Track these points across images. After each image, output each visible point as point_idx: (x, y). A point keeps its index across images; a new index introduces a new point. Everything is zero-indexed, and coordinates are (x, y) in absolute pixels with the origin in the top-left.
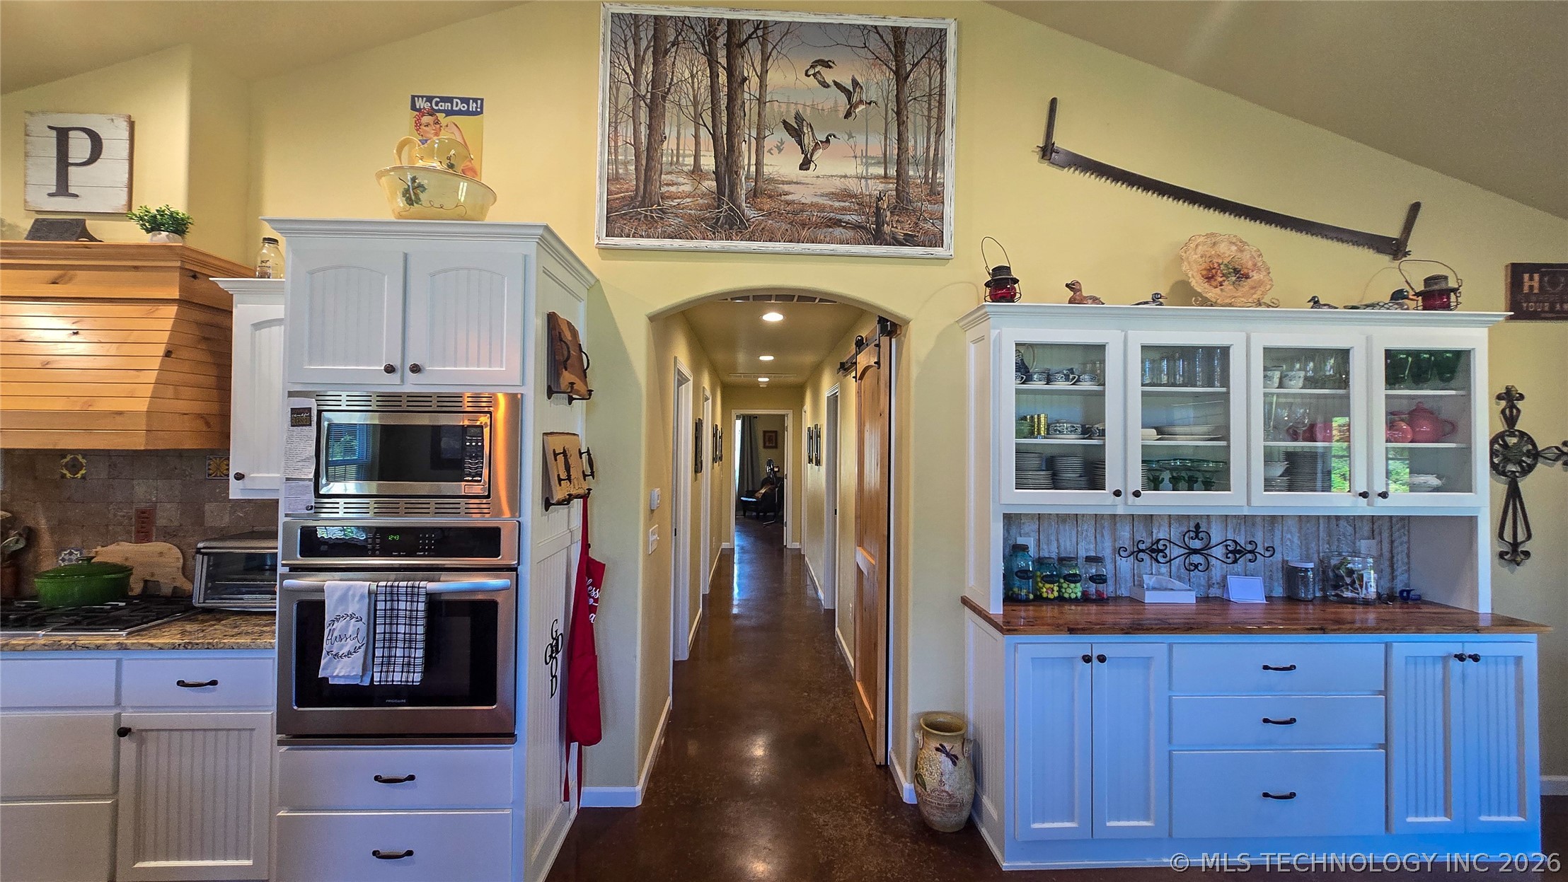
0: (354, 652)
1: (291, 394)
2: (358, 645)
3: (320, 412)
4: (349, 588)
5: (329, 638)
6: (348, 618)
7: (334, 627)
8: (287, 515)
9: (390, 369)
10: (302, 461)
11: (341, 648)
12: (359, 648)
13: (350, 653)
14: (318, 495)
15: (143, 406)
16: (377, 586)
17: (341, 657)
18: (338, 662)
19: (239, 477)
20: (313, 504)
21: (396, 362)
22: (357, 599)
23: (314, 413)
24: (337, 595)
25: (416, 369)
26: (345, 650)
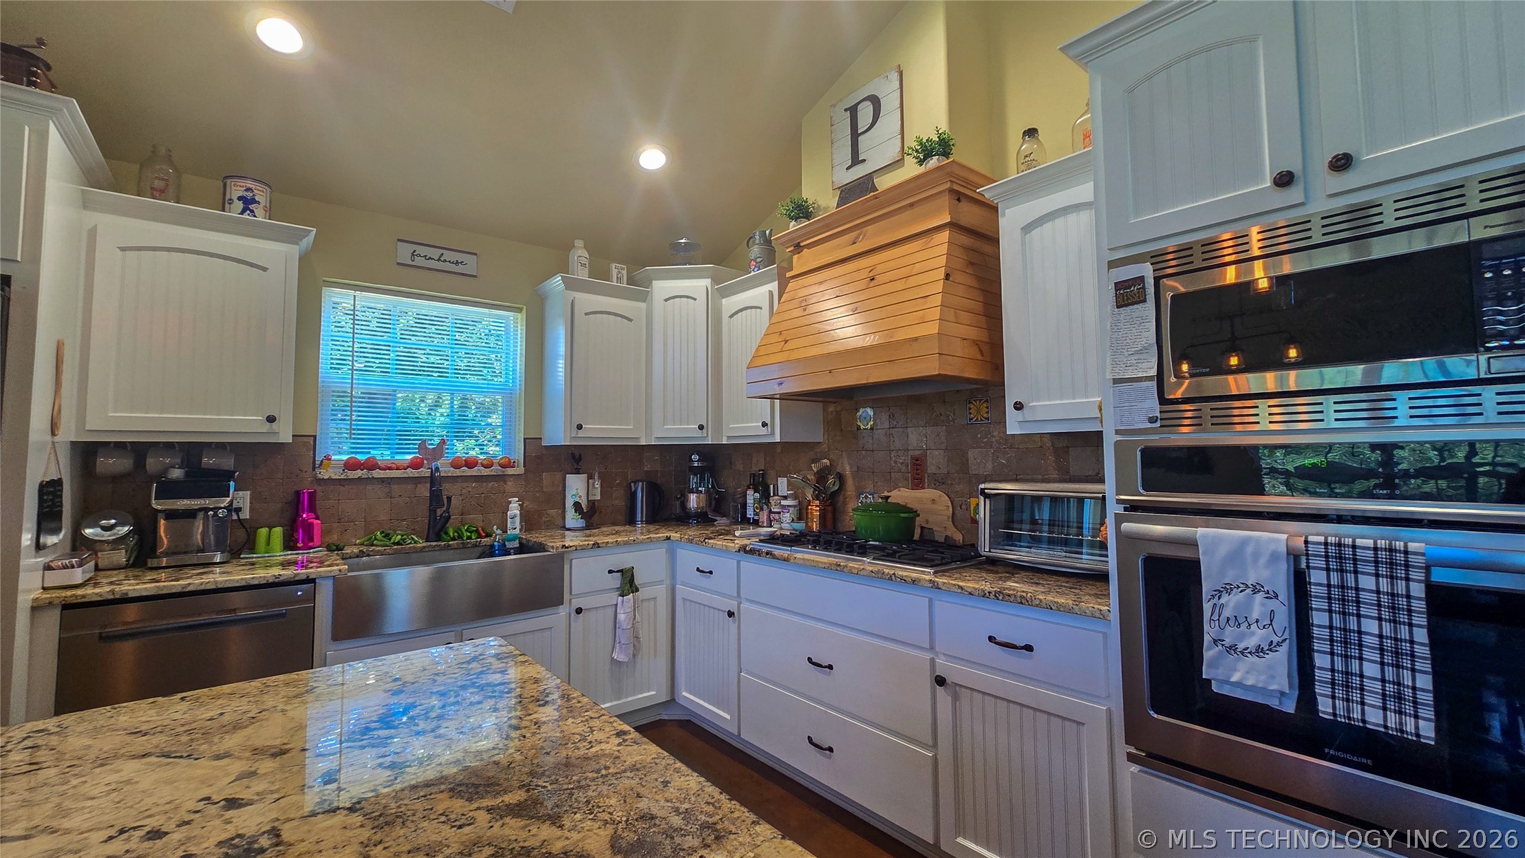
0: (1270, 650)
1: (1112, 264)
2: (1276, 639)
3: (1157, 280)
4: (1245, 542)
5: (1215, 617)
6: (1248, 591)
7: (1222, 601)
8: (1118, 432)
9: (1284, 180)
10: (1137, 353)
11: (1242, 637)
12: (1278, 644)
13: (1259, 651)
14: (1163, 401)
15: (933, 328)
16: (1306, 542)
17: (1242, 653)
18: (1238, 660)
19: (1019, 406)
20: (1158, 415)
21: (1295, 166)
22: (1263, 561)
23: (1150, 282)
24: (1223, 551)
25: (1342, 163)
26: (1251, 642)
